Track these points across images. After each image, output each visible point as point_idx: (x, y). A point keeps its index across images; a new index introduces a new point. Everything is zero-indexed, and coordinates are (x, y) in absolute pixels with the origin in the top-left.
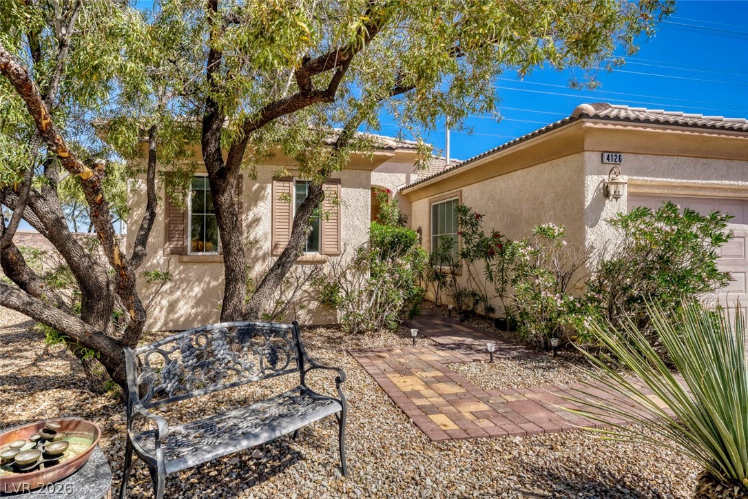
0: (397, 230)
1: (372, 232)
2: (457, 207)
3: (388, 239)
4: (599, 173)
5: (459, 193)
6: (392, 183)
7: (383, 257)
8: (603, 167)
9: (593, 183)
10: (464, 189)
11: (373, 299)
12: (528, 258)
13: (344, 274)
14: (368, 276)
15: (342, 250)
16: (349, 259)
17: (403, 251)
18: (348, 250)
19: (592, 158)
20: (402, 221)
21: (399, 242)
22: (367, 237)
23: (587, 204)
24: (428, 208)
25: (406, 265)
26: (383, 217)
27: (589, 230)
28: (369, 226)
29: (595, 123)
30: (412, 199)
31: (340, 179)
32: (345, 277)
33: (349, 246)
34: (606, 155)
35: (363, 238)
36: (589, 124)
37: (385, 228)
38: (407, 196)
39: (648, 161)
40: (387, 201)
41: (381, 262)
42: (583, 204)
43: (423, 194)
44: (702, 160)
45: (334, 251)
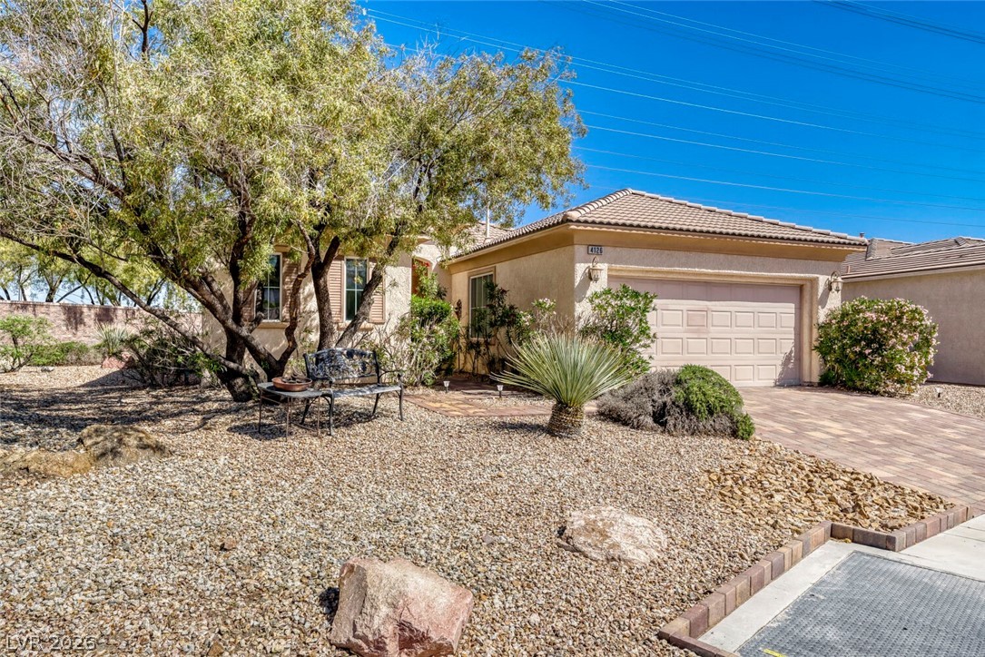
0: (434, 302)
1: (412, 303)
2: (487, 283)
3: (426, 310)
4: (586, 262)
5: (493, 269)
6: (432, 255)
7: (423, 325)
8: (588, 256)
9: (581, 269)
10: (497, 265)
11: (414, 360)
12: (528, 323)
13: (387, 340)
14: (409, 341)
15: (387, 319)
16: (393, 328)
17: (439, 321)
18: (392, 320)
19: (580, 250)
20: (440, 294)
21: (436, 313)
22: (408, 309)
23: (576, 284)
24: (467, 281)
25: (441, 331)
26: (422, 289)
27: (577, 305)
28: (410, 299)
29: (578, 226)
30: (453, 271)
32: (389, 342)
33: (393, 316)
34: (590, 248)
35: (405, 309)
36: (573, 227)
37: (423, 300)
38: (446, 268)
39: (624, 252)
40: (426, 274)
41: (421, 329)
42: (574, 284)
43: (463, 267)
45: (380, 320)
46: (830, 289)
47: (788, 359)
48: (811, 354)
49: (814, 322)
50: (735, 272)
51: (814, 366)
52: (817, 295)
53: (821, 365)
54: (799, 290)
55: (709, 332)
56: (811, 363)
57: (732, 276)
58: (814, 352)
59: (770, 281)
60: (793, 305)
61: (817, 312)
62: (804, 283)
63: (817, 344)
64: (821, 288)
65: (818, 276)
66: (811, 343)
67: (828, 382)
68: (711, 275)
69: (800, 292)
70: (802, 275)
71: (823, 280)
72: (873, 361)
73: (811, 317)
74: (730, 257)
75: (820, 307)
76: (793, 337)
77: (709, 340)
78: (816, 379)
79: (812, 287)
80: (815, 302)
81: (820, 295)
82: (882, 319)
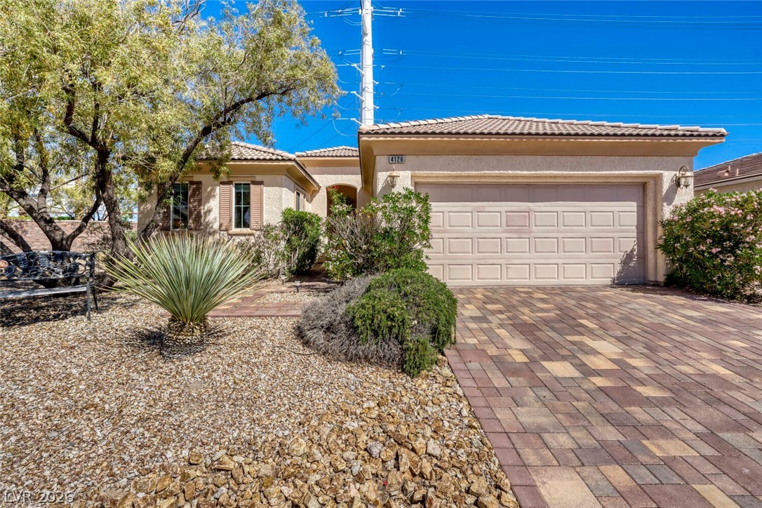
4: (387, 170)
6: (357, 181)
8: (390, 165)
9: (382, 177)
19: (382, 160)
22: (281, 219)
23: (378, 191)
31: (263, 182)
34: (391, 157)
39: (428, 159)
42: (376, 191)
44: (474, 157)
45: (259, 227)
46: (678, 185)
47: (629, 257)
48: (656, 253)
49: (659, 219)
50: (555, 172)
51: (659, 265)
52: (662, 191)
53: (667, 264)
54: (641, 188)
55: (531, 232)
56: (656, 262)
57: (555, 177)
58: (659, 250)
59: (602, 181)
60: (635, 204)
61: (662, 210)
62: (646, 180)
63: (661, 242)
64: (666, 184)
65: (661, 172)
66: (655, 241)
67: (675, 283)
68: (530, 177)
69: (642, 190)
70: (641, 172)
71: (668, 176)
72: (725, 261)
73: (655, 214)
74: (549, 158)
75: (665, 204)
76: (635, 235)
77: (533, 241)
78: (661, 278)
79: (656, 184)
80: (659, 200)
81: (664, 191)
82: (733, 213)
